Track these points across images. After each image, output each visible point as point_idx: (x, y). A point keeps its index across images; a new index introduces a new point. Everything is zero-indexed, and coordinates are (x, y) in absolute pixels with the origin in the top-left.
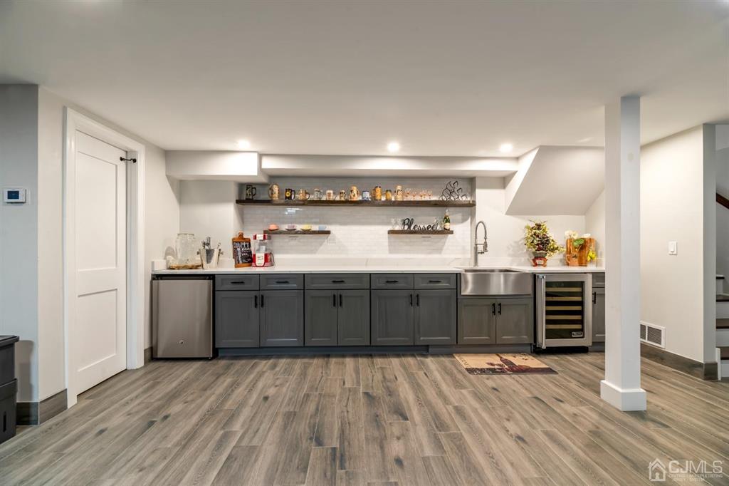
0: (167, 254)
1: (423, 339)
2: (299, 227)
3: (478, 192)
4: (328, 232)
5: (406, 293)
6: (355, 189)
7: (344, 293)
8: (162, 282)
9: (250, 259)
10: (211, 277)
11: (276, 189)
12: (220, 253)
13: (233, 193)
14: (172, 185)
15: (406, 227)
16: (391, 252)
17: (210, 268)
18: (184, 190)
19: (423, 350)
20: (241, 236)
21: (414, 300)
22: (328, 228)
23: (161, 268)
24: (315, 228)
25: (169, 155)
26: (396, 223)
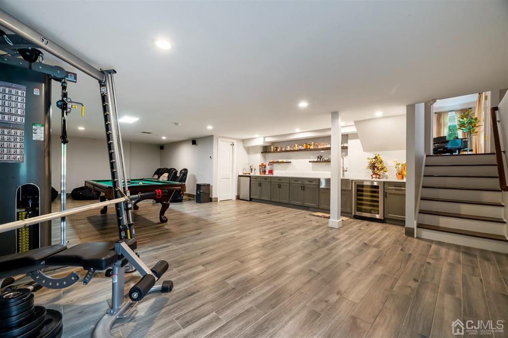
0: (243, 170)
1: (307, 204)
2: (280, 161)
3: (349, 141)
4: (290, 162)
5: (301, 185)
6: (296, 145)
7: (282, 184)
8: (241, 178)
9: (265, 172)
10: (250, 177)
11: (272, 147)
12: (255, 170)
13: (261, 150)
14: (245, 149)
15: (319, 159)
16: (313, 170)
17: (252, 174)
18: (249, 150)
19: (307, 208)
20: (262, 164)
21: (303, 188)
22: (289, 161)
23: (241, 174)
24: (285, 161)
25: (243, 141)
26: (315, 158)
